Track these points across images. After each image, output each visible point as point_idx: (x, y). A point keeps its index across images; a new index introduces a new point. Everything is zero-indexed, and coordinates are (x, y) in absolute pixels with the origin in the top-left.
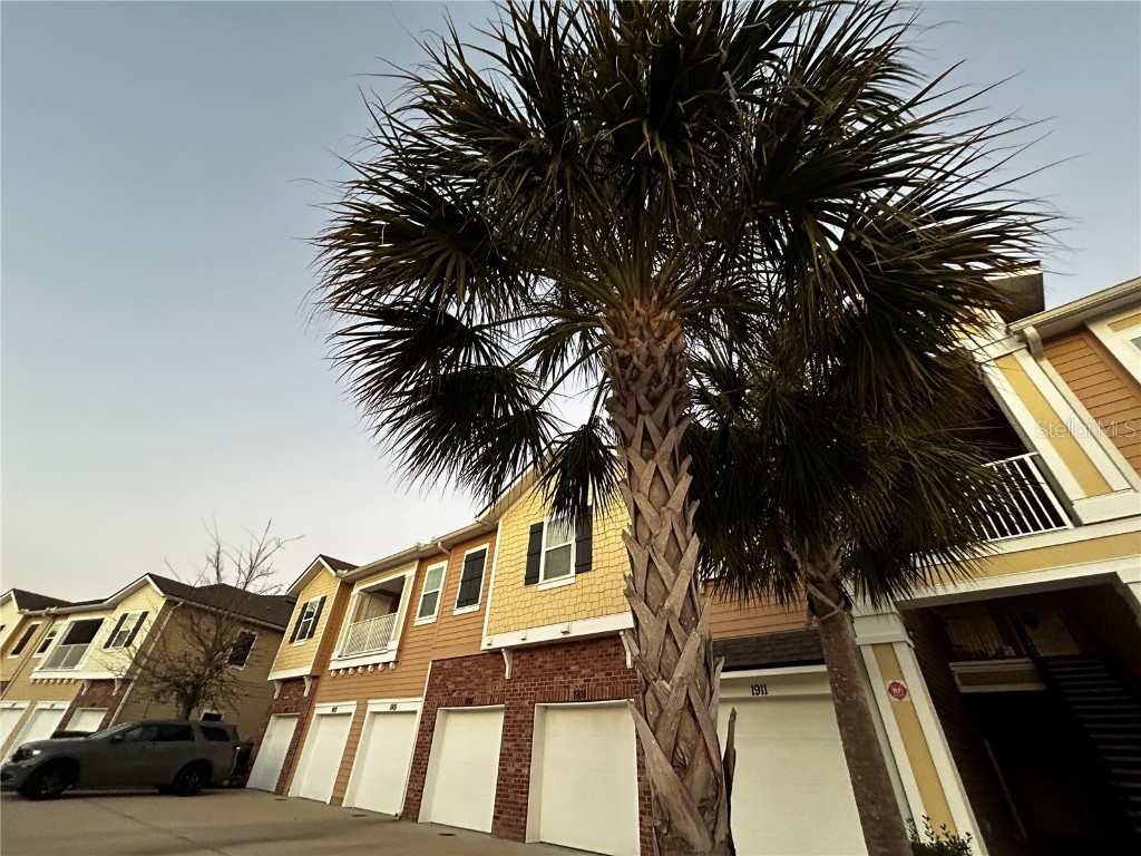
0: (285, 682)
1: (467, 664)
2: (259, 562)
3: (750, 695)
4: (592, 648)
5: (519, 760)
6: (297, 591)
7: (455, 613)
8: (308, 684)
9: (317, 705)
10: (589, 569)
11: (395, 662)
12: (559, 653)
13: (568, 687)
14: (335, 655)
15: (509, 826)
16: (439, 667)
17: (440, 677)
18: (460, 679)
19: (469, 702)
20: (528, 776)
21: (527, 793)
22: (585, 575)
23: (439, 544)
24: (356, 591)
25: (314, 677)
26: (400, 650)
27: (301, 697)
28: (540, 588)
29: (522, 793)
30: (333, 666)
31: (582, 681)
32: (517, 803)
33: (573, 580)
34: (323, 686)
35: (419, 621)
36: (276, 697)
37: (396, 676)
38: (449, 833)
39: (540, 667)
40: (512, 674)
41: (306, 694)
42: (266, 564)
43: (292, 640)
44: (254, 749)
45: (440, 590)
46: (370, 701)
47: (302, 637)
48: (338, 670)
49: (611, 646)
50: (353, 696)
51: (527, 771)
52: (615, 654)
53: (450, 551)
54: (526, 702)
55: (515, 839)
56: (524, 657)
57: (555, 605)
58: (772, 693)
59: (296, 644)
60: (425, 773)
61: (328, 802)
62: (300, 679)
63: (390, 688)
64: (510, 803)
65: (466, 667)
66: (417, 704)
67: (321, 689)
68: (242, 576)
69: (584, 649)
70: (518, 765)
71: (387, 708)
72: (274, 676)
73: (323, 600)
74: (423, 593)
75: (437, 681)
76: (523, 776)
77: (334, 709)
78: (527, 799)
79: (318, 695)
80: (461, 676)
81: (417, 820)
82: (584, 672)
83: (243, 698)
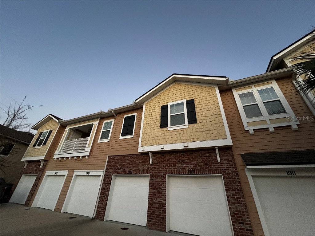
0: (29, 162)
1: (128, 158)
2: (19, 113)
3: (286, 175)
4: (196, 154)
5: (159, 197)
6: (38, 127)
7: (120, 138)
8: (42, 163)
9: (46, 171)
10: (196, 122)
11: (88, 156)
12: (178, 155)
13: (185, 168)
14: (57, 152)
15: (157, 224)
16: (112, 159)
17: (113, 162)
18: (124, 163)
19: (130, 173)
20: (165, 204)
21: (165, 211)
22: (193, 125)
23: (113, 112)
24: (67, 129)
25: (45, 161)
26: (91, 151)
27: (39, 168)
28: (169, 129)
29: (163, 211)
30: (55, 156)
31: (192, 166)
32: (161, 215)
33: (187, 127)
34: (50, 164)
35: (100, 141)
36: (25, 167)
37: (90, 161)
38: (125, 228)
39: (168, 160)
40: (152, 162)
41: (41, 167)
42: (22, 115)
43: (34, 146)
44: (13, 187)
45: (111, 129)
46: (75, 171)
47: (39, 145)
48: (58, 158)
49: (206, 153)
50: (67, 168)
51: (165, 202)
52: (209, 156)
53: (116, 115)
54: (162, 174)
55: (160, 230)
56: (159, 156)
57: (178, 136)
58: (298, 174)
59: (37, 147)
60: (107, 200)
61: (53, 210)
62: (39, 161)
63: (86, 166)
64: (156, 215)
65: (127, 159)
66: (102, 173)
67: (48, 165)
68: (9, 118)
69: (192, 154)
70: (159, 199)
71: (85, 174)
72: (24, 159)
73: (51, 132)
74: (102, 131)
75: (112, 164)
76: (163, 204)
77: (56, 173)
78: (166, 213)
79: (47, 167)
80: (125, 162)
81: (103, 220)
82: (192, 163)
83: (7, 167)
